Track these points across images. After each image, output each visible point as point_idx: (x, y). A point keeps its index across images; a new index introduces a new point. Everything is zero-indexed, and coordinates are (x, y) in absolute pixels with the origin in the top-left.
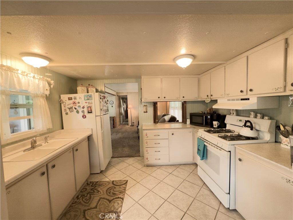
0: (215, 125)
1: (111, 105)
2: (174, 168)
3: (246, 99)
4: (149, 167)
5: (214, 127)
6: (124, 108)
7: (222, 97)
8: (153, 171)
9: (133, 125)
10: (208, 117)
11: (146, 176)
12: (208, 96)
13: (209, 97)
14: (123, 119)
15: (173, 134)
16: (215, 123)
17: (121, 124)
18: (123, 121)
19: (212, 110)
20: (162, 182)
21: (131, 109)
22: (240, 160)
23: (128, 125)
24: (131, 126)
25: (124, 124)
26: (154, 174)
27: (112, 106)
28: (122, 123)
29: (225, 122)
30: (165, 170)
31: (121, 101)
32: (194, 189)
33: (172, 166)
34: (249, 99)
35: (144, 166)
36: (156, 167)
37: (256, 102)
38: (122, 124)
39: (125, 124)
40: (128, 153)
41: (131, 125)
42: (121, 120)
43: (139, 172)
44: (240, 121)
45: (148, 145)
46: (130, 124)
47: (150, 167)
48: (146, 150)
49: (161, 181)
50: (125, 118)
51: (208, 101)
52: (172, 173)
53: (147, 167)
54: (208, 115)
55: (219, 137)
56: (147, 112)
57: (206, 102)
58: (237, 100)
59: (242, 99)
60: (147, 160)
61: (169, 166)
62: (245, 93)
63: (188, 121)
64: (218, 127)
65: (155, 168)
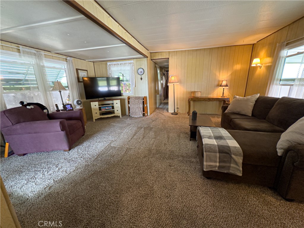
1: (140, 77)
6: (162, 84)
9: (176, 112)
14: (161, 100)
17: (156, 108)
18: (161, 104)
21: (175, 84)
23: (167, 110)
24: (172, 114)
25: (161, 108)
27: (141, 79)
28: (159, 106)
31: (158, 71)
38: (158, 108)
39: (163, 109)
41: (173, 112)
42: (158, 101)
46: (171, 110)
50: (162, 98)
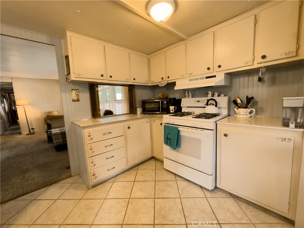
0: (172, 110)
2: (133, 172)
3: (212, 77)
4: (97, 187)
5: (171, 112)
7: (183, 77)
8: (108, 190)
9: (32, 132)
10: (165, 102)
11: (100, 205)
12: (162, 78)
13: (164, 79)
15: (129, 128)
16: (172, 108)
19: (164, 95)
20: (131, 200)
21: (25, 106)
22: (226, 135)
23: (20, 133)
24: (27, 135)
26: (112, 195)
29: (182, 106)
30: (124, 180)
32: (171, 187)
33: (130, 170)
34: (215, 76)
35: (88, 189)
36: (109, 181)
37: (224, 78)
39: (12, 134)
40: (40, 179)
41: (28, 132)
43: (83, 203)
44: (198, 102)
45: (93, 152)
46: (25, 131)
47: (100, 186)
48: (91, 161)
49: (129, 199)
51: (164, 83)
52: (136, 180)
53: (95, 188)
54: (164, 100)
55: (194, 118)
56: (78, 100)
57: (160, 85)
58: (201, 78)
59: (207, 78)
60: (94, 177)
61: (127, 173)
62: (211, 70)
63: (139, 110)
64: (175, 112)
65: (108, 185)
